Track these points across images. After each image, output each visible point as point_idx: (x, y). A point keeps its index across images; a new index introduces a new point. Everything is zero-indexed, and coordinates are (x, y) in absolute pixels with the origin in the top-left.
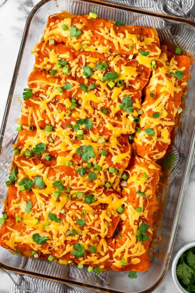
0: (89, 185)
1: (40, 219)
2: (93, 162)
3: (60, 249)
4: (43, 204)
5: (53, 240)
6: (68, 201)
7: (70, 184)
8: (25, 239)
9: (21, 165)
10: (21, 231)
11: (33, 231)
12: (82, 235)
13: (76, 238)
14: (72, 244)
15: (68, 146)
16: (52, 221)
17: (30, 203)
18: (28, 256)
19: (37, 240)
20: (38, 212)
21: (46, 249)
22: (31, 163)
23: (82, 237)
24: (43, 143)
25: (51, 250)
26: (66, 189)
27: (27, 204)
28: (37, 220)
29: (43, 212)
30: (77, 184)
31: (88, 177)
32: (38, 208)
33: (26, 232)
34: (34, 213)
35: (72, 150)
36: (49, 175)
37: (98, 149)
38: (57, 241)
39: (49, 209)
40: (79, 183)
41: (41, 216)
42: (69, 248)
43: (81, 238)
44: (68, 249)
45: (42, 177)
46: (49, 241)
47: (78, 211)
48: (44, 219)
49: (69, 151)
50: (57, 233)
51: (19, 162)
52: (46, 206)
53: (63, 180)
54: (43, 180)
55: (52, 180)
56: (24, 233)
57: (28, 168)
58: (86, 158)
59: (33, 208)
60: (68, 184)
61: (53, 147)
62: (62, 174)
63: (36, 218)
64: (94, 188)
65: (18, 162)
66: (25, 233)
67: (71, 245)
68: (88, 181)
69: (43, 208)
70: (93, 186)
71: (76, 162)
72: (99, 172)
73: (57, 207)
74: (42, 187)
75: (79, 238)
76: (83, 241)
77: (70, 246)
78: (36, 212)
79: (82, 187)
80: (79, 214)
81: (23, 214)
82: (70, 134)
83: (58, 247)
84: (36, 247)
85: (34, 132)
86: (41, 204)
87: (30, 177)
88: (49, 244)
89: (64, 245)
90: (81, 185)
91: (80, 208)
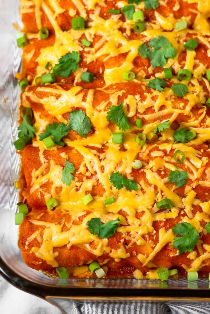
0: (177, 105)
1: (94, 193)
2: (173, 67)
3: (146, 240)
4: (96, 160)
5: (129, 225)
6: (142, 148)
7: (141, 111)
8: (74, 235)
9: (38, 97)
10: (63, 223)
11: (85, 217)
12: (183, 207)
13: (173, 214)
14: (168, 226)
15: (120, 45)
16: (119, 189)
17: (69, 165)
18: (85, 278)
19: (97, 230)
20: (88, 178)
21: (119, 248)
22: (56, 88)
23: (184, 211)
24: (71, 52)
25: (130, 248)
26: (134, 124)
27: (63, 169)
28: (89, 195)
29: (99, 175)
30: (153, 106)
31: (172, 90)
32: (87, 170)
33: (72, 222)
34: (81, 183)
35: (129, 52)
36: (95, 102)
37: (179, 42)
38: (137, 225)
39: (109, 167)
40: (157, 105)
41: (96, 184)
42: (164, 236)
43: (182, 213)
44: (162, 239)
45: (84, 109)
46: (123, 227)
47: (166, 158)
48: (104, 190)
49: (124, 55)
50: (135, 212)
51: (34, 92)
52: (103, 163)
53: (124, 104)
54: (86, 115)
55: (105, 110)
56: (68, 226)
57: (53, 98)
58: (160, 60)
59: (78, 173)
60: (137, 112)
61: (93, 54)
62: (121, 95)
63: (87, 192)
64: (188, 108)
65: (32, 91)
66: (71, 224)
67: (167, 230)
68: (173, 97)
69: (97, 168)
70: (186, 104)
71: (142, 71)
72: (190, 83)
73: (124, 161)
74: (86, 131)
75: (179, 214)
76: (188, 216)
77: (166, 232)
78: (84, 179)
79: (165, 111)
80: (170, 163)
81: (59, 189)
82: (119, 27)
83: (142, 238)
84: (99, 247)
85: (51, 39)
86: (90, 162)
87: (60, 118)
88: (122, 234)
89: (153, 232)
90: (162, 107)
91: (168, 153)
